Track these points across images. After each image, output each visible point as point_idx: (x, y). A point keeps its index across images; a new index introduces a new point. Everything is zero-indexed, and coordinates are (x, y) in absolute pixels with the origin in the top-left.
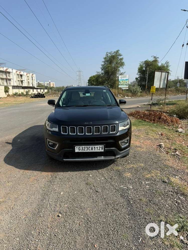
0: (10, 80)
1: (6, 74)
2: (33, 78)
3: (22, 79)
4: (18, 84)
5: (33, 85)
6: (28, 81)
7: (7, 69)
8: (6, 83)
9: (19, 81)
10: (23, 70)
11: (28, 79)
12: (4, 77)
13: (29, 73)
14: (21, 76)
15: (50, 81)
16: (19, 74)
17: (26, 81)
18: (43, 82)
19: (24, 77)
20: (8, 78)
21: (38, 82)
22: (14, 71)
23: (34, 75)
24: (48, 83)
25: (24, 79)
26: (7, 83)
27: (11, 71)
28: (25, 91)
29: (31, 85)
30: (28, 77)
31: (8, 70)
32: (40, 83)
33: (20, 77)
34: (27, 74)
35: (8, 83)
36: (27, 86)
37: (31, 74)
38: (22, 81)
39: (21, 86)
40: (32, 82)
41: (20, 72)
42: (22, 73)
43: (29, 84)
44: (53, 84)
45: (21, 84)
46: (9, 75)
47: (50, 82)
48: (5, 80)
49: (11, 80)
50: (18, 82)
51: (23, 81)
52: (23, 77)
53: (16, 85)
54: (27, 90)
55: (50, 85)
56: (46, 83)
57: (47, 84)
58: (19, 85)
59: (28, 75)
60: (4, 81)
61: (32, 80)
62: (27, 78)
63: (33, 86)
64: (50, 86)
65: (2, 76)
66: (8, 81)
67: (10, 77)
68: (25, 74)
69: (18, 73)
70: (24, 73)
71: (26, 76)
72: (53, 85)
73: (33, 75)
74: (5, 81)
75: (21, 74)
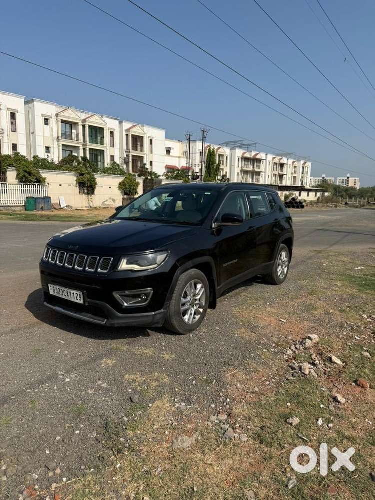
0: (259, 174)
1: (254, 164)
2: (306, 170)
3: (283, 172)
4: (273, 182)
5: (304, 184)
6: (295, 175)
7: (257, 155)
8: (251, 180)
9: (276, 175)
10: (288, 155)
11: (295, 172)
12: (251, 168)
13: (299, 161)
14: (282, 166)
15: (348, 176)
16: (278, 163)
17: (290, 175)
18: (333, 178)
19: (287, 168)
20: (257, 170)
21: (324, 178)
22: (270, 157)
23: (309, 164)
24: (343, 180)
25: (287, 173)
26: (253, 180)
27: (264, 158)
28: (284, 195)
29: (299, 184)
30: (295, 167)
31: (258, 157)
32: (327, 179)
33: (279, 168)
34: (294, 162)
35: (255, 180)
36: (290, 185)
37: (302, 162)
38: (281, 177)
39: (278, 186)
40: (302, 177)
41: (280, 160)
42: (284, 160)
43: (295, 182)
44: (355, 182)
45: (279, 182)
46: (258, 165)
47: (348, 178)
48: (251, 175)
49: (262, 173)
50: (274, 179)
51: (285, 176)
52: (285, 169)
53: (270, 184)
54: (288, 193)
55: (348, 184)
56: (339, 178)
57: (341, 181)
58: (275, 184)
59: (296, 164)
60: (249, 176)
61: (303, 174)
62: (294, 170)
63: (302, 184)
64: (348, 186)
65: (247, 168)
66: (255, 177)
67: (259, 168)
68: (291, 162)
69: (277, 160)
70: (289, 160)
71: (291, 166)
72: (354, 184)
73: (307, 164)
74: (251, 177)
75: (282, 162)
